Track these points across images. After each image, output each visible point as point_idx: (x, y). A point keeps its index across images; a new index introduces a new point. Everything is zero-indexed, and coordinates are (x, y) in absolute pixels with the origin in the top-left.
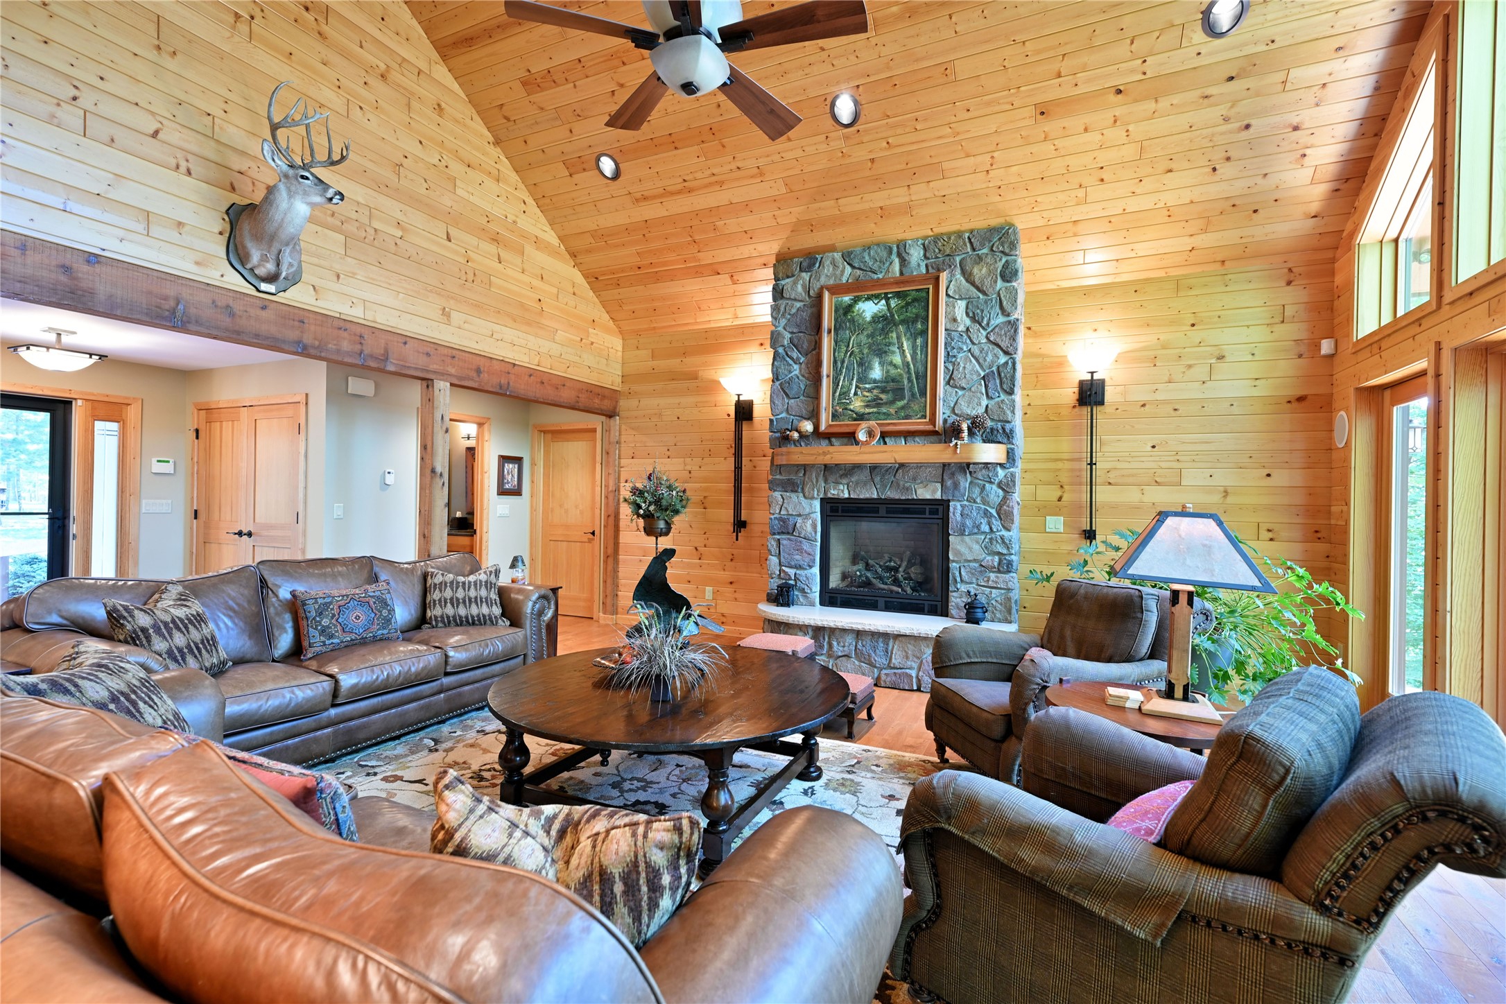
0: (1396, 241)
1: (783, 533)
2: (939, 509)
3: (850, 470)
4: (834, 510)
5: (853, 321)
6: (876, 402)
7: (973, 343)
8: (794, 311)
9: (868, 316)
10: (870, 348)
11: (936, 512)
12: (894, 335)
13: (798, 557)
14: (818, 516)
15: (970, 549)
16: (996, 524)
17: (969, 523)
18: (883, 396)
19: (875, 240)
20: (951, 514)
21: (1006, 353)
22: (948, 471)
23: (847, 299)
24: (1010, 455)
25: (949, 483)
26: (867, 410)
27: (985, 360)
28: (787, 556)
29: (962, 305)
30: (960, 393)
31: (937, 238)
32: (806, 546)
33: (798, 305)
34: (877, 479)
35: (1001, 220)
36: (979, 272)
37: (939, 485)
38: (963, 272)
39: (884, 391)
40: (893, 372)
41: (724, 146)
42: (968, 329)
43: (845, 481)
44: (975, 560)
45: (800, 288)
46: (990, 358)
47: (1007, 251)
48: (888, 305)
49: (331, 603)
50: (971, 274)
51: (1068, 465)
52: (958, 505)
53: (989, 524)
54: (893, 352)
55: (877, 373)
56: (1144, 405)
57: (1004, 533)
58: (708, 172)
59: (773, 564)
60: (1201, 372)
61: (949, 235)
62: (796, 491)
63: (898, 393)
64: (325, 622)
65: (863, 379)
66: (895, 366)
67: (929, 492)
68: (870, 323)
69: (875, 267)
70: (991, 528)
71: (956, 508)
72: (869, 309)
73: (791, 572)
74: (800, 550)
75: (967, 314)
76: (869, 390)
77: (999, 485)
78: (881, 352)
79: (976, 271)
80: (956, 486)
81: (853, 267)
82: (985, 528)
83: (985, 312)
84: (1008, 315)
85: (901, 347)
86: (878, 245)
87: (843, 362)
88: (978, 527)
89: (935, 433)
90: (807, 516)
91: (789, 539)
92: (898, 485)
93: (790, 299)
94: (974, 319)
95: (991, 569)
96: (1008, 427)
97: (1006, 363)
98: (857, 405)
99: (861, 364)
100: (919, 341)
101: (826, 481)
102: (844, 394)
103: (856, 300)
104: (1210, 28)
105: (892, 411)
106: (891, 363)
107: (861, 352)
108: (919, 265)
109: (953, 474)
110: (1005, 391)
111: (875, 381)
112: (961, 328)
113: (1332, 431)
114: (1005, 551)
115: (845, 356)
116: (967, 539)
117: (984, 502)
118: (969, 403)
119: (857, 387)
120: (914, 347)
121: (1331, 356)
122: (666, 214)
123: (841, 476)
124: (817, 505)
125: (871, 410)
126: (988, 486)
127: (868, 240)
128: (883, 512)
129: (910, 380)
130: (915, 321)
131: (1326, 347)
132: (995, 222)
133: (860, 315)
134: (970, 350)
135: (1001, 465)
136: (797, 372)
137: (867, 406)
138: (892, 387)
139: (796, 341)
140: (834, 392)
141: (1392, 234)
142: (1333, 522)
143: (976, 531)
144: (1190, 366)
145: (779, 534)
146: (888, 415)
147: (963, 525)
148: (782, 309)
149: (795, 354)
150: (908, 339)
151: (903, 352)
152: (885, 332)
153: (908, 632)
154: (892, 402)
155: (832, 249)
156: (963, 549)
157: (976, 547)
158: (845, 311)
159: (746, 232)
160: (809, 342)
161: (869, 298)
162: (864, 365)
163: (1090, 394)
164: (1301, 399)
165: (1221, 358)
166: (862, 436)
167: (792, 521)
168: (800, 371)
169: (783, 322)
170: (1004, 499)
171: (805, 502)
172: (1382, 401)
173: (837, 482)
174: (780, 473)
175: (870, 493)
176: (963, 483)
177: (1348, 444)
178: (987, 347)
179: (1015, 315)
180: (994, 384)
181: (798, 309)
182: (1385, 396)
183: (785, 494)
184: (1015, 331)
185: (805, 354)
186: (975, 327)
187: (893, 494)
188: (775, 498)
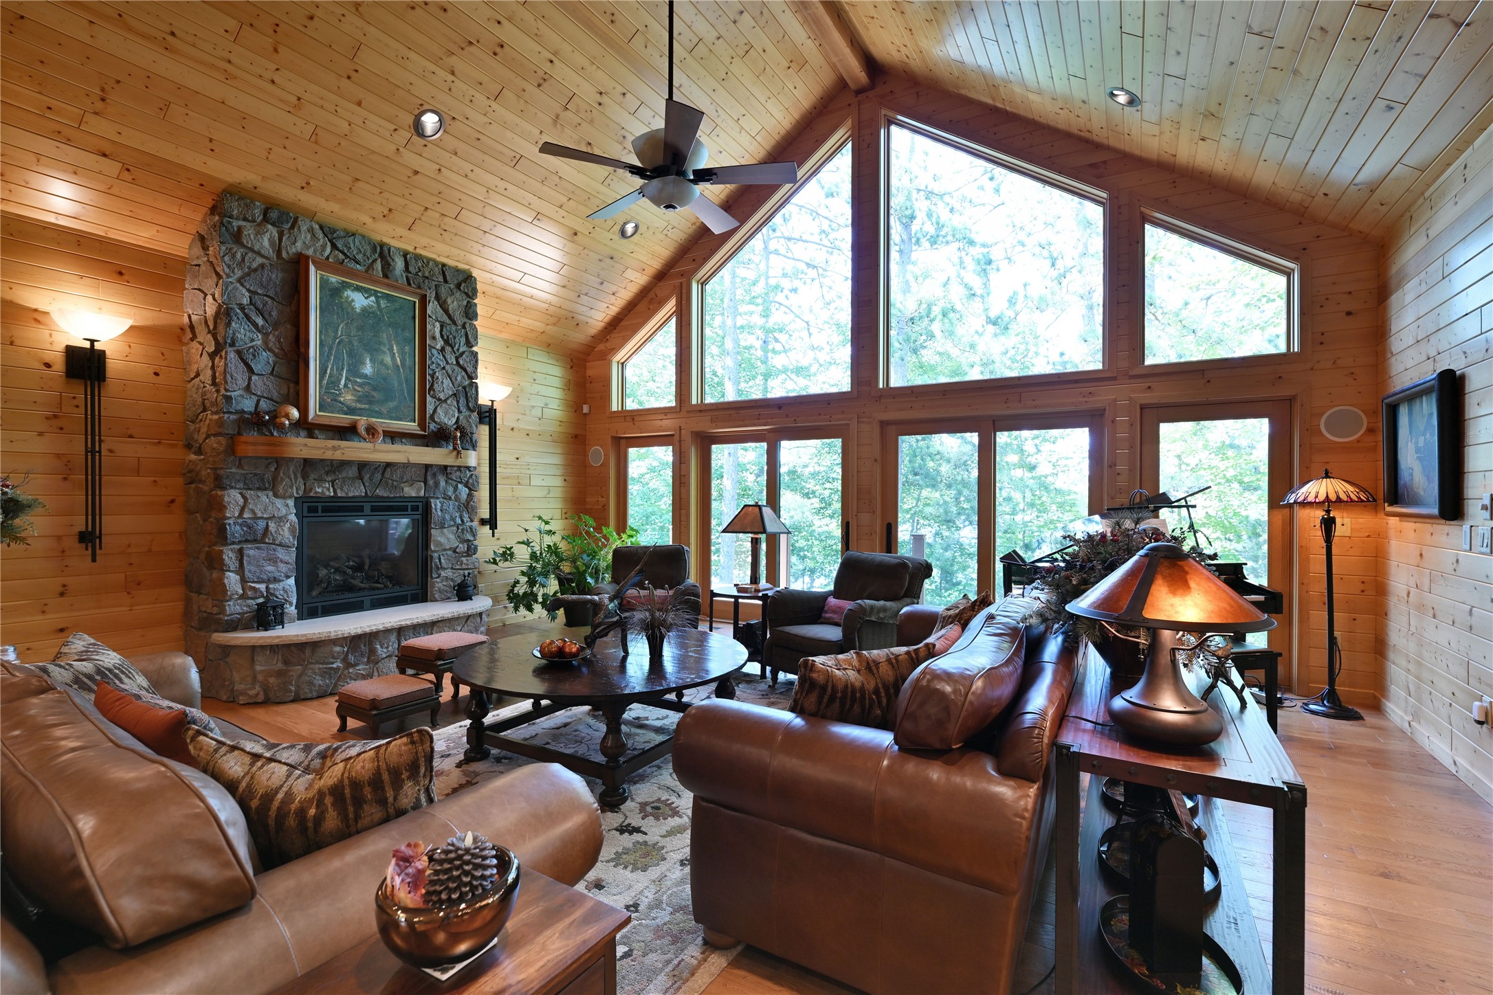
0: (623, 364)
1: (247, 541)
2: (423, 507)
3: (336, 467)
4: (313, 510)
5: (341, 306)
6: (367, 399)
7: (447, 363)
8: (254, 265)
9: (357, 307)
10: (360, 341)
11: (416, 509)
12: (385, 336)
13: (270, 568)
14: (293, 518)
15: (448, 539)
16: (466, 517)
17: (447, 517)
18: (374, 393)
19: (361, 230)
20: (434, 510)
21: (470, 377)
22: (427, 473)
23: (332, 279)
25: (431, 482)
26: (359, 406)
27: (456, 380)
28: (253, 568)
29: (438, 325)
30: (438, 403)
31: (418, 257)
32: (280, 554)
33: (259, 260)
34: (366, 477)
35: (467, 267)
36: (451, 304)
37: (422, 484)
38: (438, 298)
39: (375, 389)
40: (384, 371)
42: (443, 350)
43: (330, 479)
44: (450, 549)
45: (266, 243)
46: (459, 378)
47: (470, 294)
48: (378, 303)
50: (445, 302)
52: (438, 501)
53: (461, 517)
54: (384, 353)
55: (368, 369)
56: (512, 429)
57: (469, 523)
59: (233, 581)
60: (537, 412)
61: (429, 260)
62: (266, 489)
63: (389, 393)
65: (354, 371)
66: (387, 368)
67: (413, 491)
68: (359, 314)
69: (359, 257)
70: (462, 521)
71: (436, 504)
72: (359, 301)
73: (262, 587)
74: (274, 561)
75: (442, 336)
76: (360, 385)
77: (466, 486)
78: (372, 349)
79: (449, 301)
80: (437, 484)
81: (334, 246)
82: (458, 521)
83: (457, 340)
84: (472, 347)
85: (391, 349)
86: (363, 237)
87: (331, 348)
88: (452, 519)
89: (424, 436)
90: (281, 520)
91: (258, 548)
92: (387, 483)
93: (252, 250)
94: (447, 342)
95: (461, 554)
96: (473, 438)
97: (470, 385)
98: (348, 398)
99: (351, 354)
100: (407, 349)
101: (306, 477)
102: (334, 383)
103: (345, 286)
104: (623, 233)
105: (384, 410)
106: (382, 363)
107: (350, 342)
108: (402, 276)
109: (434, 475)
110: (470, 408)
111: (366, 376)
112: (438, 347)
113: (588, 455)
114: (472, 538)
115: (334, 343)
116: (445, 530)
117: (457, 499)
118: (446, 413)
119: (347, 378)
120: (402, 353)
121: (585, 414)
123: (327, 473)
124: (291, 503)
125: (363, 406)
126: (460, 486)
127: (353, 228)
128: (367, 509)
129: (400, 380)
130: (403, 328)
131: (586, 409)
132: (462, 266)
133: (350, 303)
134: (444, 368)
136: (259, 343)
137: (358, 401)
138: (382, 387)
139: (259, 304)
140: (321, 380)
141: (622, 361)
142: (587, 507)
143: (452, 523)
144: (533, 407)
145: (240, 542)
146: (380, 414)
147: (444, 518)
148: (239, 256)
149: (260, 321)
150: (398, 344)
151: (393, 354)
152: (375, 329)
154: (386, 400)
155: (312, 216)
156: (442, 540)
157: (452, 537)
158: (331, 294)
159: (211, 140)
160: (281, 312)
161: (358, 289)
162: (355, 358)
163: (490, 415)
164: (576, 436)
165: (546, 405)
166: (363, 432)
167: (262, 524)
168: (266, 342)
169: (239, 273)
170: (470, 496)
171: (279, 503)
172: (621, 445)
173: (320, 480)
174: (240, 466)
175: (357, 491)
176: (443, 483)
177: (605, 465)
178: (456, 368)
179: (475, 349)
180: (462, 401)
181: (262, 266)
182: (623, 442)
183: (248, 493)
184: (477, 361)
185: (276, 326)
186: (448, 349)
187: (380, 492)
188: (233, 498)
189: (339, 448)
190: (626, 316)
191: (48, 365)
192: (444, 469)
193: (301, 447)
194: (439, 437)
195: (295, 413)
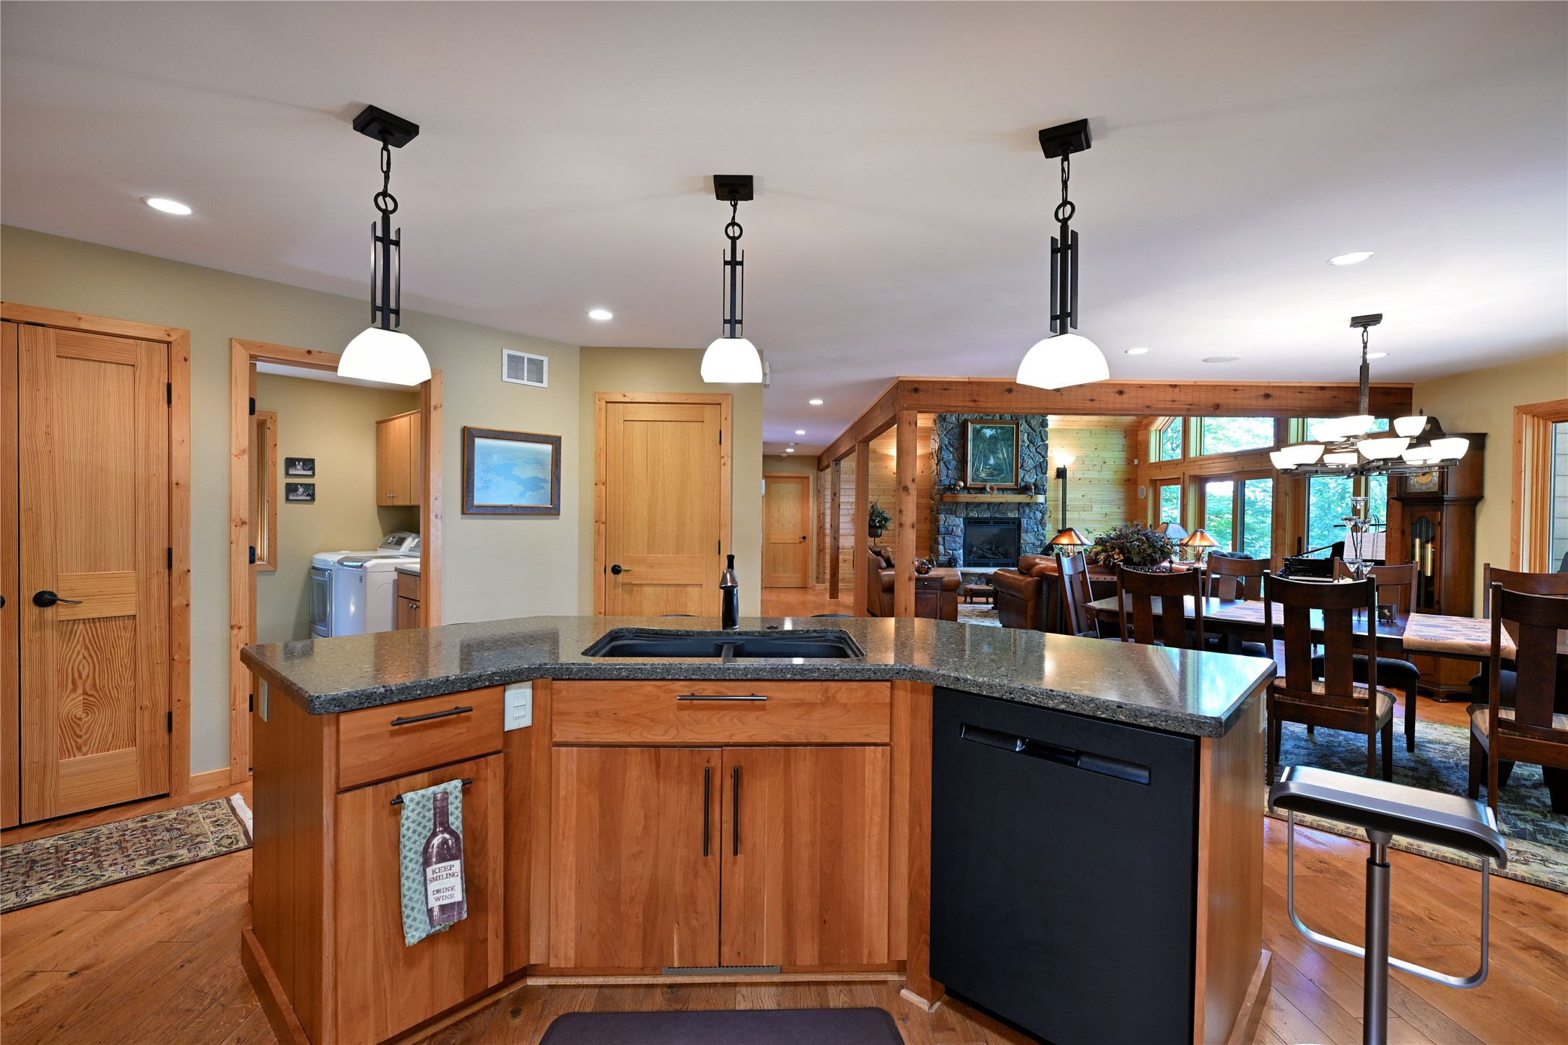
0: (1160, 431)
1: (946, 534)
2: (1018, 522)
3: (979, 505)
4: (969, 522)
5: (980, 437)
6: (991, 475)
7: (1031, 452)
8: (950, 428)
9: (988, 435)
10: (989, 450)
11: (1014, 523)
12: (999, 446)
13: (954, 545)
14: (962, 525)
15: (1030, 538)
16: (1040, 528)
17: (1030, 527)
18: (994, 472)
20: (1022, 524)
21: (1043, 457)
22: (1019, 505)
23: (978, 426)
24: (1045, 500)
25: (1021, 511)
27: (1035, 460)
28: (948, 545)
29: (1026, 434)
30: (1026, 472)
32: (957, 540)
33: (952, 425)
34: (991, 509)
36: (1034, 422)
37: (1017, 512)
38: (1026, 422)
39: (995, 470)
40: (999, 461)
42: (1028, 446)
43: (976, 510)
44: (1030, 542)
45: (954, 418)
46: (1037, 459)
48: (996, 431)
50: (1030, 425)
51: (1053, 503)
53: (1037, 527)
54: (999, 453)
55: (992, 461)
56: (1079, 480)
57: (1042, 531)
60: (1098, 468)
62: (953, 514)
63: (1001, 471)
65: (986, 463)
66: (1000, 459)
67: (1012, 515)
68: (989, 439)
70: (1038, 530)
71: (1024, 521)
72: (988, 432)
73: (951, 552)
74: (955, 542)
75: (1028, 439)
76: (988, 469)
77: (1041, 512)
78: (994, 453)
79: (1032, 422)
80: (1024, 511)
82: (1036, 530)
83: (1036, 440)
84: (1045, 441)
85: (1002, 451)
87: (976, 455)
88: (1033, 529)
89: (1018, 489)
90: (958, 526)
91: (950, 537)
92: (1000, 511)
93: (949, 422)
94: (1031, 442)
95: (1037, 547)
96: (1045, 487)
97: (1043, 461)
98: (983, 475)
99: (984, 457)
100: (1010, 449)
101: (967, 509)
102: (978, 470)
103: (982, 428)
105: (999, 479)
106: (998, 458)
107: (985, 451)
108: (1008, 416)
109: (1023, 507)
110: (1043, 473)
111: (991, 465)
112: (1026, 445)
113: (1137, 492)
114: (1043, 539)
115: (978, 453)
116: (1028, 534)
117: (1035, 519)
118: (1029, 477)
119: (983, 467)
120: (1008, 452)
121: (1137, 465)
123: (975, 508)
124: (962, 519)
125: (989, 478)
126: (1037, 512)
128: (992, 523)
129: (1006, 466)
130: (1008, 440)
131: (1136, 462)
133: (984, 434)
134: (1029, 455)
135: (1042, 504)
136: (951, 457)
137: (988, 476)
138: (998, 469)
139: (952, 443)
140: (973, 469)
141: (1160, 428)
144: (1095, 465)
145: (944, 534)
146: (997, 481)
147: (1028, 528)
148: (945, 426)
149: (951, 449)
150: (1005, 448)
151: (1003, 453)
152: (995, 444)
154: (999, 475)
156: (1027, 538)
157: (1032, 537)
158: (977, 432)
160: (958, 444)
161: (988, 428)
162: (987, 459)
163: (1061, 473)
164: (1128, 480)
165: (1105, 462)
166: (988, 490)
167: (951, 528)
168: (953, 457)
169: (945, 433)
170: (1043, 517)
171: (957, 519)
172: (1156, 484)
173: (972, 510)
174: (944, 506)
175: (987, 515)
176: (1027, 511)
177: (1146, 498)
178: (1036, 454)
179: (1047, 442)
180: (1039, 470)
181: (952, 428)
182: (1158, 482)
183: (947, 516)
184: (1047, 449)
185: (957, 450)
186: (1031, 445)
187: (997, 515)
188: (942, 517)
189: (977, 497)
192: (1028, 504)
193: (964, 497)
194: (1024, 489)
195: (962, 484)
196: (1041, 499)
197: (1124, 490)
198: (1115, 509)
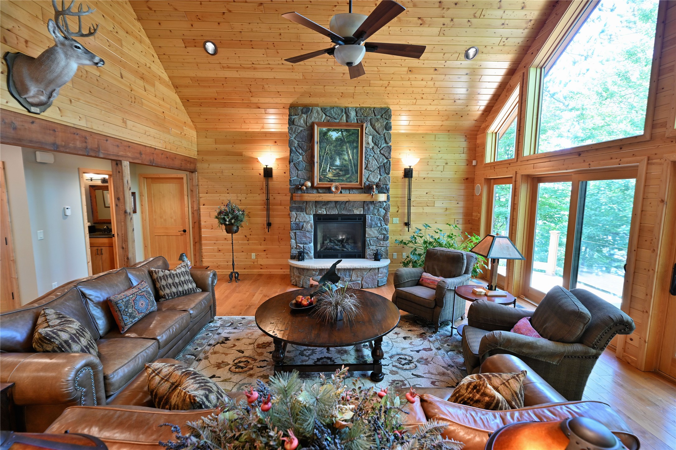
0: (496, 133)
1: (297, 229)
2: (362, 218)
3: (327, 203)
4: (319, 219)
5: (327, 139)
6: (337, 175)
7: (375, 153)
8: (299, 131)
9: (334, 138)
10: (335, 152)
11: (360, 219)
12: (345, 147)
13: (304, 239)
14: (312, 222)
15: (374, 233)
16: (383, 223)
17: (373, 223)
18: (341, 172)
19: (336, 105)
20: (367, 220)
21: (387, 158)
22: (364, 204)
23: (324, 129)
24: (388, 198)
25: (366, 208)
26: (334, 178)
27: (379, 161)
28: (299, 239)
29: (371, 137)
30: (370, 173)
31: (361, 108)
32: (308, 234)
33: (301, 129)
34: (338, 206)
35: (385, 106)
36: (378, 125)
37: (362, 209)
38: (371, 124)
39: (341, 170)
40: (344, 162)
41: (278, 53)
42: (373, 148)
43: (324, 207)
44: (375, 237)
45: (302, 121)
46: (381, 160)
47: (388, 118)
48: (342, 134)
49: (129, 300)
50: (374, 125)
51: (400, 199)
52: (369, 216)
53: (381, 223)
54: (345, 155)
55: (338, 162)
56: (424, 179)
57: (385, 226)
58: (267, 62)
59: (293, 243)
60: (441, 168)
61: (366, 108)
62: (303, 212)
63: (347, 172)
64: (130, 311)
65: (332, 165)
66: (346, 160)
67: (358, 211)
68: (335, 141)
69: (336, 117)
70: (381, 225)
71: (368, 217)
72: (334, 135)
73: (302, 246)
74: (305, 237)
75: (373, 142)
76: (335, 170)
77: (384, 209)
78: (340, 154)
79: (376, 124)
80: (369, 209)
81: (326, 115)
82: (379, 225)
83: (380, 142)
84: (388, 144)
85: (348, 152)
86: (337, 107)
87: (323, 157)
88: (377, 225)
89: (362, 188)
90: (308, 222)
91: (300, 232)
92: (346, 209)
93: (297, 125)
94: (375, 144)
95: (381, 240)
96: (388, 187)
97: (387, 162)
98: (330, 175)
99: (331, 158)
100: (355, 151)
101: (316, 207)
102: (324, 171)
103: (329, 130)
104: (467, 56)
105: (345, 179)
106: (344, 159)
107: (331, 153)
108: (354, 119)
109: (368, 205)
110: (386, 173)
111: (337, 166)
112: (371, 147)
113: (474, 189)
114: (386, 233)
115: (324, 154)
116: (373, 229)
117: (379, 215)
118: (374, 177)
119: (329, 168)
120: (353, 153)
121: (475, 166)
122: (239, 77)
123: (323, 205)
124: (312, 217)
125: (336, 178)
126: (380, 209)
127: (333, 105)
128: (340, 218)
129: (351, 167)
130: (353, 142)
131: (474, 163)
132: (383, 106)
133: (330, 137)
134: (374, 156)
135: (385, 202)
136: (301, 159)
137: (334, 176)
138: (344, 169)
139: (301, 145)
140: (320, 170)
141: (496, 131)
142: (473, 218)
143: (376, 226)
144: (438, 166)
145: (295, 230)
146: (343, 181)
147: (372, 224)
148: (294, 129)
149: (301, 151)
150: (351, 150)
151: (349, 155)
152: (341, 146)
153: (359, 267)
154: (344, 175)
155: (317, 105)
156: (371, 233)
157: (376, 232)
158: (324, 135)
159: (278, 92)
160: (307, 146)
161: (334, 130)
162: (333, 159)
163: (408, 173)
164: (467, 179)
165: (447, 164)
166: (333, 189)
167: (301, 224)
168: (303, 159)
169: (294, 136)
170: (386, 214)
171: (307, 216)
172: (490, 183)
173: (321, 208)
174: (295, 204)
175: (335, 212)
176: (372, 208)
177: (481, 195)
178: (380, 155)
179: (390, 144)
180: (382, 170)
181: (301, 131)
182: (492, 181)
183: (297, 213)
184: (390, 150)
185: (306, 151)
186: (376, 147)
187: (344, 212)
188: (293, 215)
190: (495, 103)
191: (260, 174)
192: (372, 202)
193: (313, 196)
194: (368, 189)
195: (309, 184)
196: (382, 197)
197: (463, 188)
198: (454, 204)
